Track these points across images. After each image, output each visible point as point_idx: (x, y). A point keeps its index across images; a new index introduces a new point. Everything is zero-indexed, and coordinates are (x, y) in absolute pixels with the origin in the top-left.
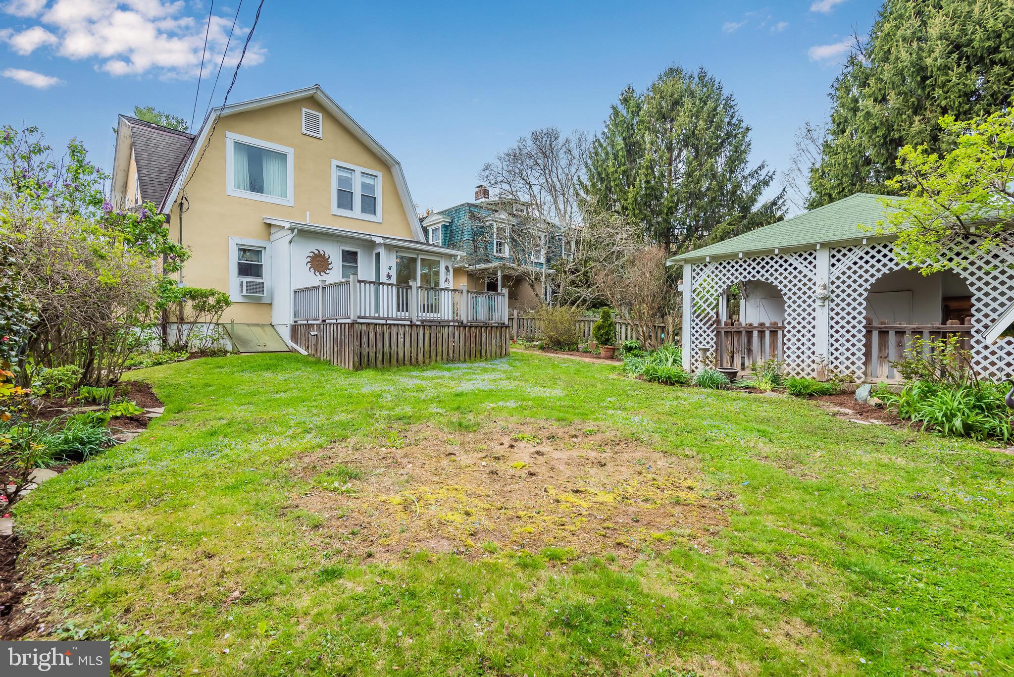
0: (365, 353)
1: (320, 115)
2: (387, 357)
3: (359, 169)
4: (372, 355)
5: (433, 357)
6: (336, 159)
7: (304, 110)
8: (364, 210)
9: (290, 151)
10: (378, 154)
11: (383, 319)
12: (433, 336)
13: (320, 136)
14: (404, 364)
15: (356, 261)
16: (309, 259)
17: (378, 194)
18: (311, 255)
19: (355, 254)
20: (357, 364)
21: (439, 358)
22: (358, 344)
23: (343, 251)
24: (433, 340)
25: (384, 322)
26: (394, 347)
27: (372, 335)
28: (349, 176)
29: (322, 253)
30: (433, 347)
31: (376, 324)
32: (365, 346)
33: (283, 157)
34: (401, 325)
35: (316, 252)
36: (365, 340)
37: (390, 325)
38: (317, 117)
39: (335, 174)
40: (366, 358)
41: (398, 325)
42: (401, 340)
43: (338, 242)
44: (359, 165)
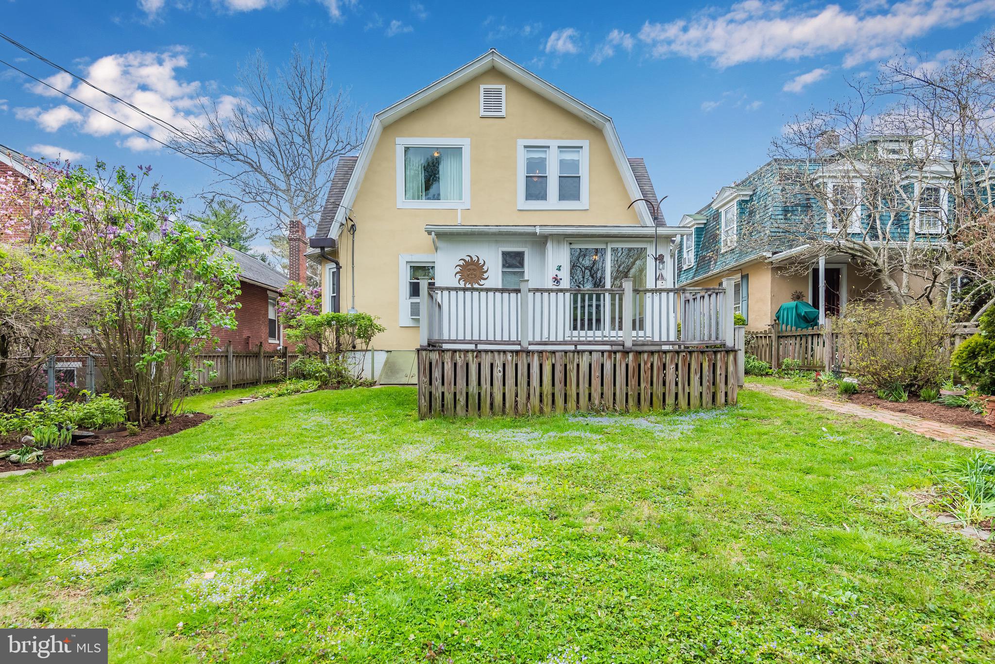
0: (437, 394)
1: (503, 87)
2: (473, 401)
3: (554, 144)
4: (449, 397)
5: (560, 401)
6: (524, 138)
7: (482, 87)
8: (562, 197)
9: (465, 143)
10: (581, 115)
11: (470, 342)
12: (559, 369)
13: (503, 114)
14: (504, 412)
15: (522, 265)
16: (458, 269)
17: (584, 172)
18: (461, 263)
19: (520, 256)
20: (424, 410)
21: (572, 404)
22: (427, 380)
23: (505, 254)
24: (559, 375)
25: (472, 347)
26: (485, 386)
27: (448, 367)
28: (542, 155)
29: (475, 259)
30: (559, 386)
31: (455, 351)
32: (437, 383)
33: (457, 151)
34: (499, 351)
35: (468, 259)
36: (437, 374)
37: (480, 351)
38: (500, 90)
39: (521, 158)
40: (439, 401)
41: (492, 351)
42: (498, 375)
43: (497, 242)
44: (556, 138)
